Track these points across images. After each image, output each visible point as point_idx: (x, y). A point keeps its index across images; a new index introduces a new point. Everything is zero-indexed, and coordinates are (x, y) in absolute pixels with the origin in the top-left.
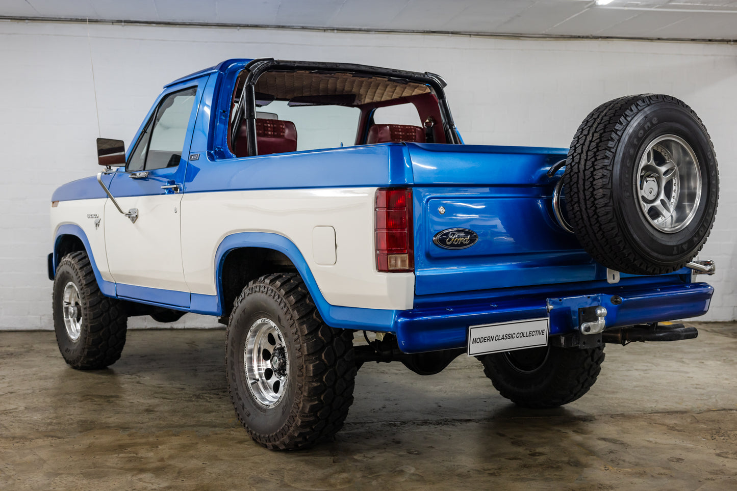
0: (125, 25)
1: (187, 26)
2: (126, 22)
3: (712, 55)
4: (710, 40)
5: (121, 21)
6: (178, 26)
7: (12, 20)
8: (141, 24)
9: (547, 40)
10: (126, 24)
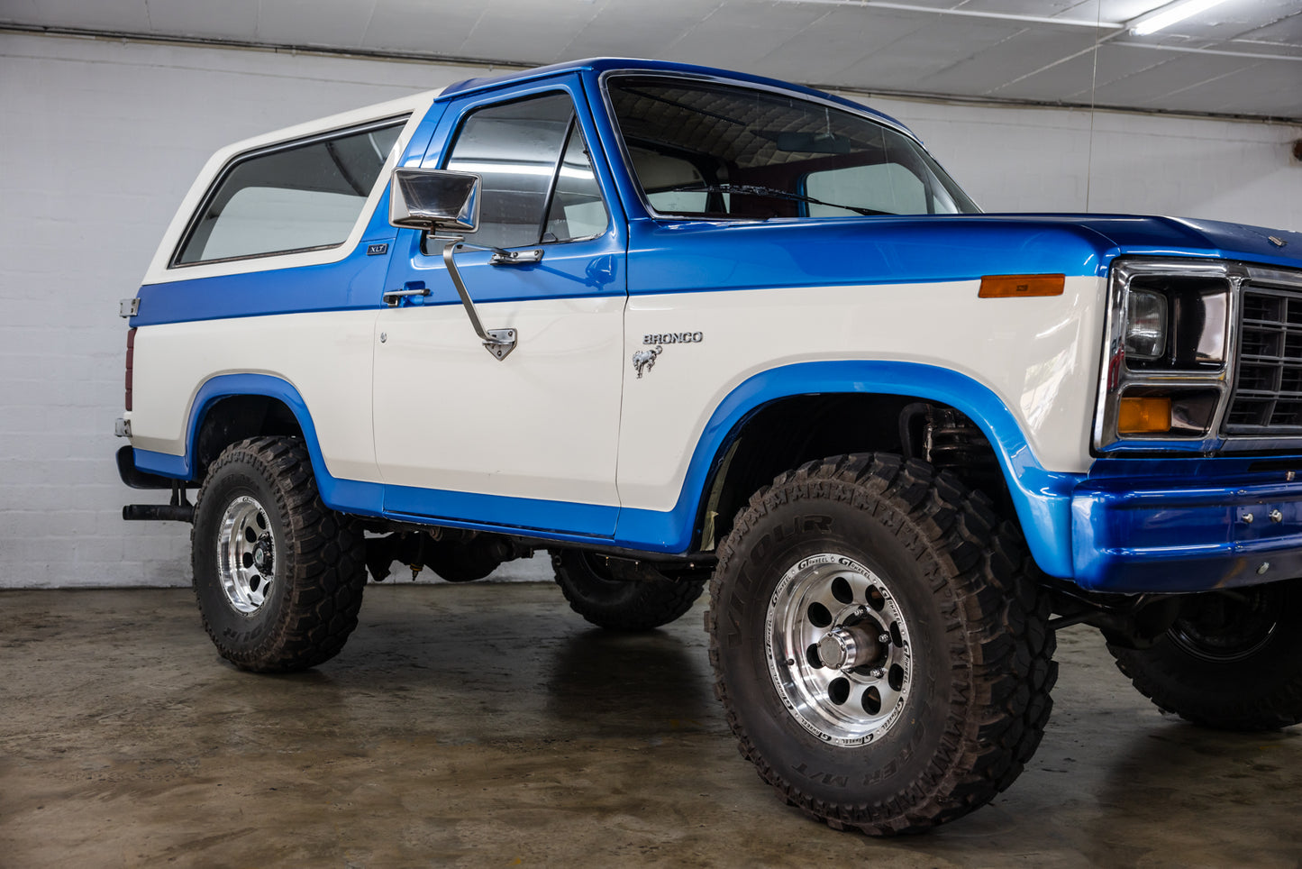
0: (297, 54)
1: (405, 60)
2: (298, 48)
3: (1242, 141)
4: (1237, 116)
5: (290, 47)
6: (389, 59)
7: (98, 38)
8: (326, 54)
9: (989, 107)
10: (299, 52)
